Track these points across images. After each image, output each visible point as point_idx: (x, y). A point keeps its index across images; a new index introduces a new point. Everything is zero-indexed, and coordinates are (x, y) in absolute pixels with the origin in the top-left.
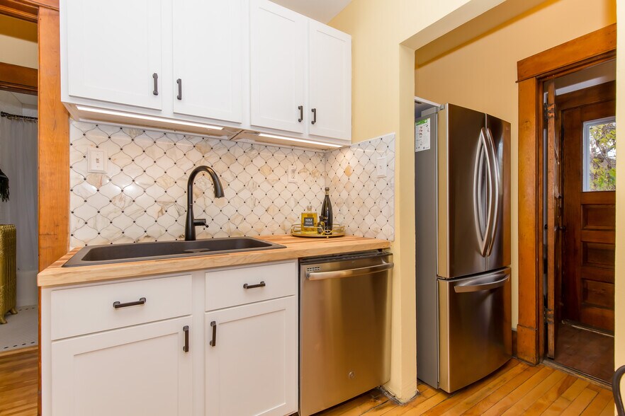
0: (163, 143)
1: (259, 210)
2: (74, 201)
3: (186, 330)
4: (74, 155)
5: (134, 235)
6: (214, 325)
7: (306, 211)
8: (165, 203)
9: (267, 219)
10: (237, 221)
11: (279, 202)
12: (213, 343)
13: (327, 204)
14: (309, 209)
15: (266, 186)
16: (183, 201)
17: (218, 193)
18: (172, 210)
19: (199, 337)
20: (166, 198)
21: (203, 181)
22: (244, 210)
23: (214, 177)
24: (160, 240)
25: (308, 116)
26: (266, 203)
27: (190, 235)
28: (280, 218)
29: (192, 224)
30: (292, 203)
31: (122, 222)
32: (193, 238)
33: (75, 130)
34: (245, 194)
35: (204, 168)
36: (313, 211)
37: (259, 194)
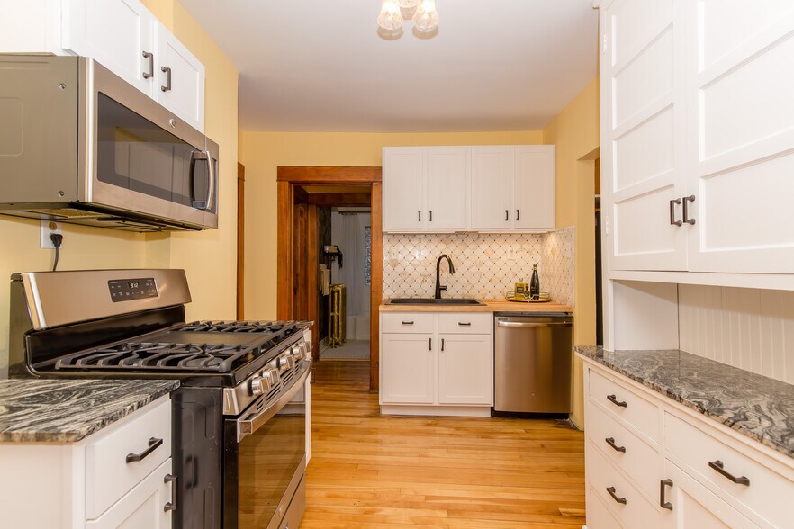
0: (424, 242)
1: (484, 281)
2: (385, 275)
3: (430, 340)
4: (385, 252)
5: (409, 294)
6: (443, 341)
7: (518, 282)
8: (425, 276)
9: (490, 287)
10: (468, 288)
11: (500, 275)
12: (442, 350)
13: (535, 277)
14: (521, 280)
15: (489, 263)
16: (434, 275)
17: (452, 271)
18: (429, 280)
19: (436, 345)
20: (426, 273)
21: (444, 263)
22: (474, 281)
23: (450, 261)
24: (423, 297)
25: (513, 215)
26: (490, 276)
27: (438, 295)
28: (500, 287)
29: (439, 289)
30: (510, 275)
31: (404, 286)
32: (440, 297)
33: (385, 241)
34: (474, 270)
35: (445, 256)
36: (524, 282)
37: (484, 269)
